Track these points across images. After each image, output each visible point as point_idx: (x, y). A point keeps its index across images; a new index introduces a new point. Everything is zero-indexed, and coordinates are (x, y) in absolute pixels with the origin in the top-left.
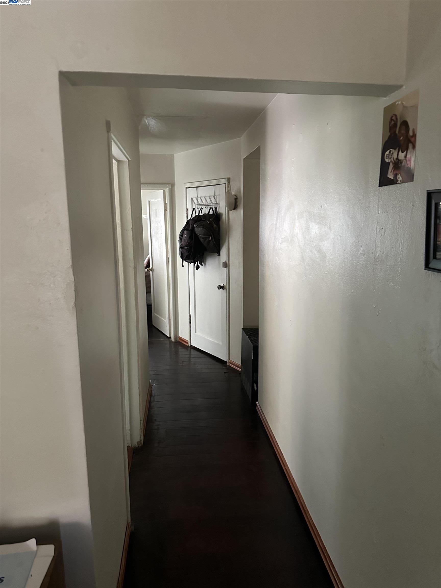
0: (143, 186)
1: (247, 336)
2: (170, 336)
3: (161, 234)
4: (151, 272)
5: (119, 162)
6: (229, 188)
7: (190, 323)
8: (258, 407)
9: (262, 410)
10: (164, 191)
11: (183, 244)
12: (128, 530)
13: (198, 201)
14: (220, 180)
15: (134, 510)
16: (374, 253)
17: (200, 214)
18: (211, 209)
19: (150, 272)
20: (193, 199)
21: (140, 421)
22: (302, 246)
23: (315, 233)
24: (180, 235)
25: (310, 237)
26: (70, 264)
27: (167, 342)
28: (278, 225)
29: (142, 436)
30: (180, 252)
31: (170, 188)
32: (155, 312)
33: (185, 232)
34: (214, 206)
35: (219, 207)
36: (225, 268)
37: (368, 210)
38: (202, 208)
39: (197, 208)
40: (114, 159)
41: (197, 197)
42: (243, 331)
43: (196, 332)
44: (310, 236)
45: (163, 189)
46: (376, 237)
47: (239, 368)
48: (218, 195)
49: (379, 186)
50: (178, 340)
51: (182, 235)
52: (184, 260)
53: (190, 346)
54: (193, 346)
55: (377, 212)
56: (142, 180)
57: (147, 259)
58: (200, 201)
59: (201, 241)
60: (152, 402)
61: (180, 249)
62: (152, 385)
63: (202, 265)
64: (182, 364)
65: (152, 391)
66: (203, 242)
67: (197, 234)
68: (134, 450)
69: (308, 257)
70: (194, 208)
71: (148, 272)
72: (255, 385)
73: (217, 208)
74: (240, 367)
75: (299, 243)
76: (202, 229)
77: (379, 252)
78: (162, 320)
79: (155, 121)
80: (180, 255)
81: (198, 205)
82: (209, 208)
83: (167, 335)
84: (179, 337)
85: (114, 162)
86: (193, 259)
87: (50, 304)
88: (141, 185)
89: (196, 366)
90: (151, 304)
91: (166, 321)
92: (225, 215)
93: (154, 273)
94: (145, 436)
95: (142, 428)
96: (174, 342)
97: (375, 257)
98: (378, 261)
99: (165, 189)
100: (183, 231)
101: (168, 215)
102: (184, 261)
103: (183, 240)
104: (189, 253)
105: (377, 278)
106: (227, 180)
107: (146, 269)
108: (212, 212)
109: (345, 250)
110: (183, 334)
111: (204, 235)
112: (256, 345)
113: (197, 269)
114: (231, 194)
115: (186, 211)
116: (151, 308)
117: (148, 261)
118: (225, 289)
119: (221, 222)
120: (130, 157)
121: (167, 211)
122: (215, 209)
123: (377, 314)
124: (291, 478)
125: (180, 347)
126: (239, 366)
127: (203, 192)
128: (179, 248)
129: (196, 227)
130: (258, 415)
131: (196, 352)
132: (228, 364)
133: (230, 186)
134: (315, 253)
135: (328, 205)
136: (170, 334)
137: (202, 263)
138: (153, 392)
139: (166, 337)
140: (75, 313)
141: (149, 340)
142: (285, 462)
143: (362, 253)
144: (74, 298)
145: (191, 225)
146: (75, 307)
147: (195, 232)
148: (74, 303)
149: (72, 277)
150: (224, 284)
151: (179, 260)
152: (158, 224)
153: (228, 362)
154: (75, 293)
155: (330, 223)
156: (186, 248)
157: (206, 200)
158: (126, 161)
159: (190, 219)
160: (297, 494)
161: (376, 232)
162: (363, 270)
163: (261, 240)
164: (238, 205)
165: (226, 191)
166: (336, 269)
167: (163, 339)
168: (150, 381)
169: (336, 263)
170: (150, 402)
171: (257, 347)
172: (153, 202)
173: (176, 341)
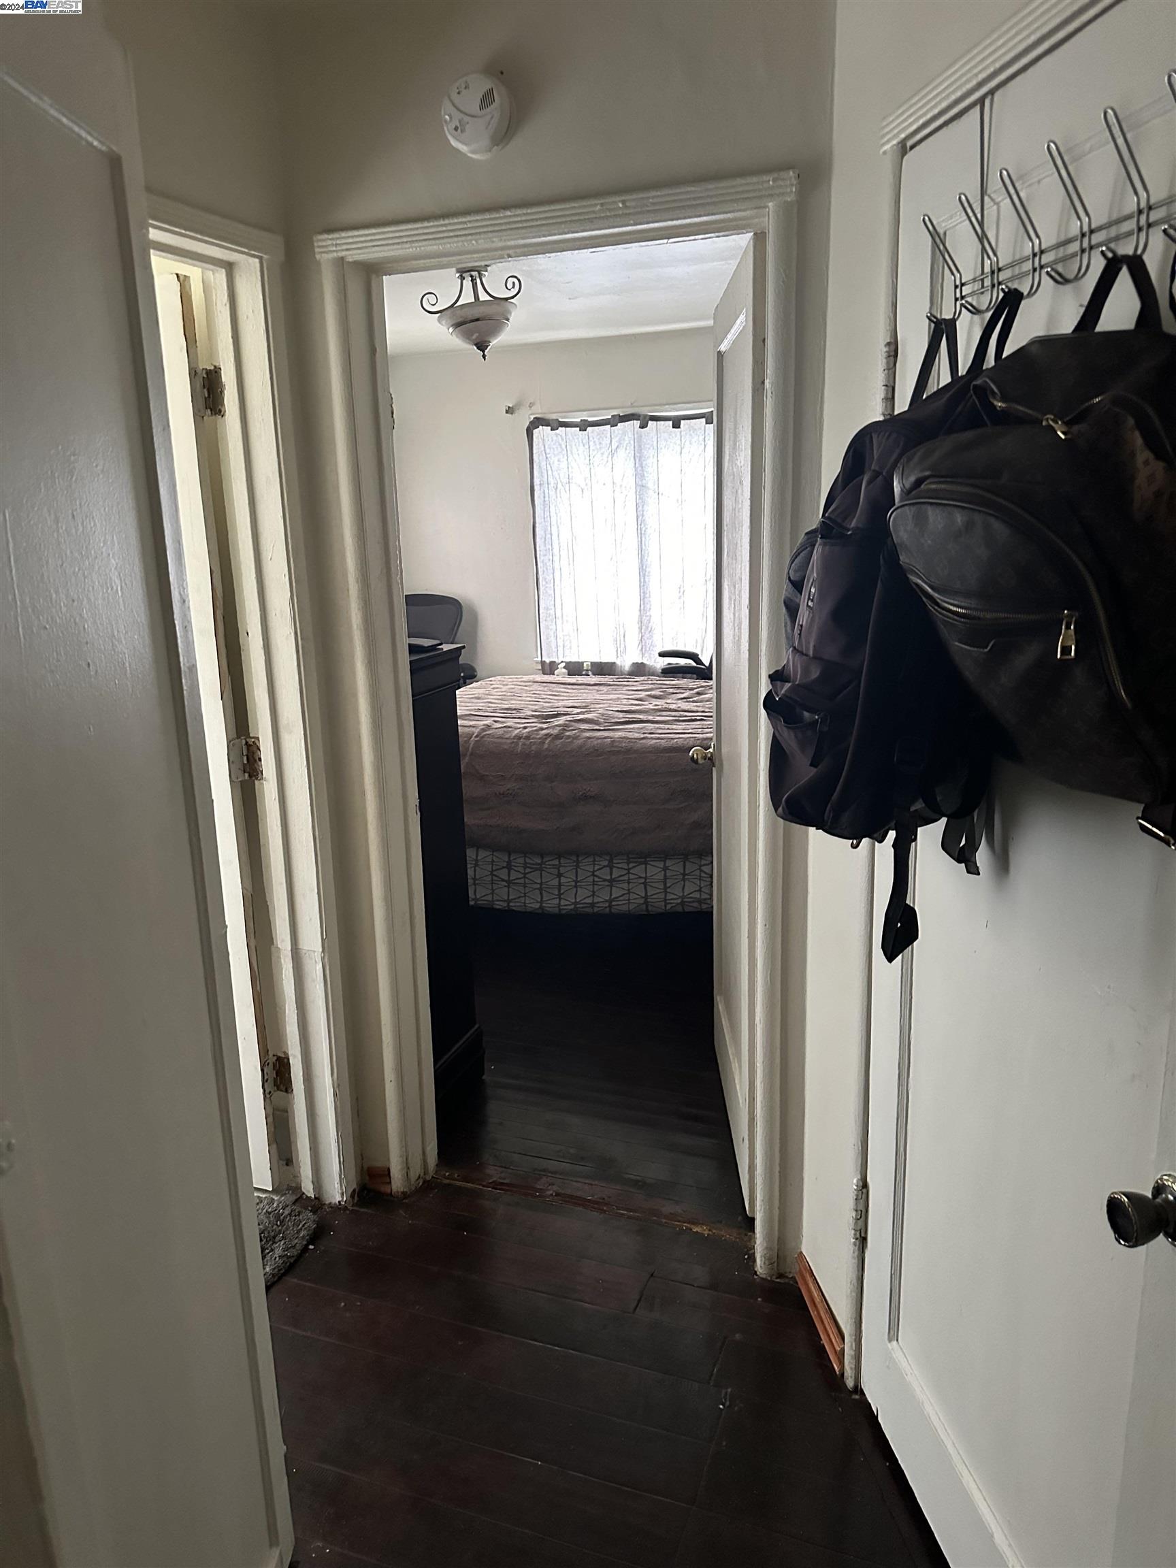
2: (751, 1219)
4: (714, 775)
7: (862, 1239)
10: (759, 238)
13: (983, 237)
17: (991, 357)
18: (1124, 272)
31: (791, 196)
38: (1017, 299)
41: (986, 188)
43: (893, 1334)
45: (748, 216)
50: (794, 1272)
53: (855, 1392)
59: (959, 658)
67: (912, 579)
70: (947, 311)
76: (969, 526)
82: (1098, 273)
84: (801, 1256)
91: (741, 1103)
108: (1133, 301)
121: (765, 392)
129: (907, 493)
136: (752, 1205)
173: (780, 1276)
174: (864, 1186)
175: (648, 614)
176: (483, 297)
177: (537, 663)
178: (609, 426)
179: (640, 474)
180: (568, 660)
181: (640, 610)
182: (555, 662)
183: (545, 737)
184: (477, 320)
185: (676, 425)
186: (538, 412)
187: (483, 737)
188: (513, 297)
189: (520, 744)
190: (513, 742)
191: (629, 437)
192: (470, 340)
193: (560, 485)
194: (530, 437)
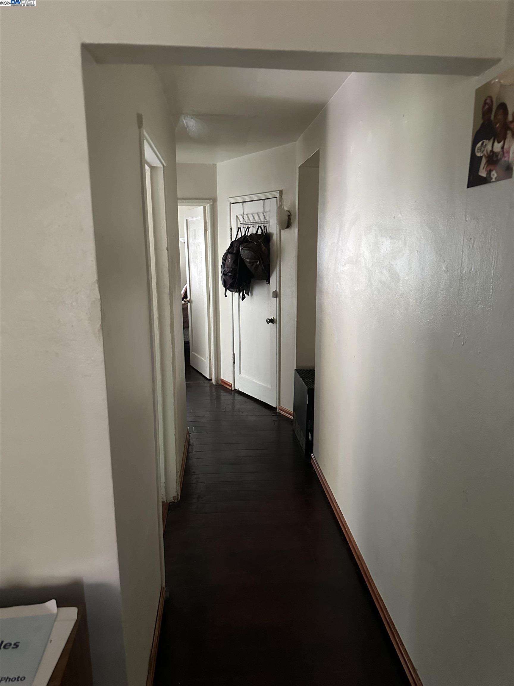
0: (180, 201)
1: (301, 377)
2: (210, 379)
3: (201, 259)
4: (189, 304)
5: (152, 168)
6: (281, 203)
7: (234, 363)
8: (313, 459)
9: (317, 463)
10: (205, 208)
11: (227, 270)
12: (162, 596)
13: (244, 219)
14: (271, 193)
15: (169, 574)
16: (459, 270)
17: (246, 234)
18: (260, 228)
19: (187, 304)
20: (239, 217)
21: (177, 472)
22: (370, 267)
23: (386, 251)
24: (222, 259)
25: (380, 256)
26: (95, 278)
27: (207, 385)
28: (340, 244)
29: (178, 489)
30: (223, 279)
31: (212, 203)
32: (193, 351)
33: (229, 256)
34: (263, 225)
35: (269, 225)
36: (276, 298)
37: (453, 218)
38: (249, 228)
39: (243, 227)
40: (147, 164)
41: (243, 213)
42: (296, 371)
43: (240, 373)
44: (379, 254)
45: (203, 205)
46: (463, 250)
47: (292, 416)
48: (267, 212)
49: (468, 187)
50: (220, 382)
51: (225, 259)
52: (227, 288)
53: (234, 390)
54: (237, 390)
55: (464, 219)
56: (179, 195)
57: (184, 289)
58: (246, 219)
59: (248, 266)
60: (191, 452)
61: (223, 276)
62: (190, 433)
63: (248, 295)
64: (225, 410)
65: (190, 440)
66: (249, 267)
67: (243, 258)
68: (169, 506)
69: (377, 280)
70: (240, 227)
71: (186, 304)
72: (310, 434)
73: (267, 227)
74: (293, 414)
75: (366, 264)
76: (249, 252)
77: (466, 268)
78: (202, 360)
79: (194, 121)
80: (222, 283)
81: (244, 223)
82: (257, 227)
83: (207, 377)
84: (221, 379)
85: (147, 168)
86: (238, 288)
87: (72, 326)
88: (178, 200)
89: (241, 412)
90: (189, 342)
91: (205, 361)
92: (276, 235)
93: (192, 305)
94: (182, 490)
95: (179, 481)
96: (215, 385)
97: (461, 274)
98: (465, 280)
99: (205, 205)
100: (226, 255)
101: (209, 236)
102: (227, 291)
103: (226, 265)
104: (233, 280)
105: (463, 300)
106: (279, 193)
107: (183, 300)
108: (261, 232)
109: (424, 268)
110: (226, 376)
111: (251, 259)
112: (312, 388)
113: (243, 300)
114: (284, 210)
115: (230, 231)
116: (189, 346)
117: (185, 291)
118: (275, 322)
119: (271, 243)
120: (165, 163)
121: (207, 232)
122: (265, 228)
123: (462, 344)
124: (353, 542)
125: (222, 391)
126: (290, 412)
127: (249, 208)
128: (221, 274)
129: (242, 249)
130: (313, 469)
131: (240, 397)
132: (278, 411)
133: (282, 200)
134: (386, 274)
135: (403, 214)
136: (210, 376)
137: (248, 292)
138: (191, 442)
139: (205, 380)
140: (102, 338)
141: (187, 383)
142: (345, 523)
143: (444, 271)
144: (101, 320)
145: (236, 247)
146: (101, 330)
147: (240, 255)
148: (100, 325)
149: (97, 294)
150: (274, 318)
151: (221, 288)
152: (197, 247)
153: (277, 408)
154: (101, 313)
155: (405, 237)
156: (230, 274)
157: (254, 218)
158: (161, 167)
159: (234, 240)
160: (359, 560)
161: (463, 244)
162: (445, 290)
163: (319, 263)
164: (291, 223)
165: (278, 207)
166: (412, 292)
167: (202, 382)
168: (187, 428)
169: (412, 285)
170: (188, 452)
171: (313, 390)
172: (191, 221)
173: (218, 384)
174: (234, 354)
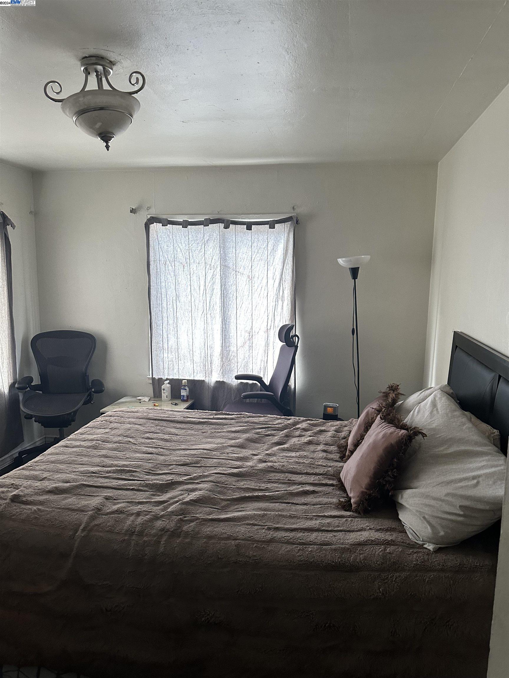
175: (228, 349)
176: (106, 87)
177: (149, 379)
178: (203, 226)
179: (223, 258)
180: (171, 377)
181: (222, 347)
182: (162, 378)
183: (160, 533)
184: (102, 109)
185: (249, 228)
186: (153, 212)
187: (90, 530)
188: (136, 92)
189: (133, 543)
190: (124, 540)
191: (216, 235)
192: (94, 129)
193: (168, 263)
194: (147, 230)
